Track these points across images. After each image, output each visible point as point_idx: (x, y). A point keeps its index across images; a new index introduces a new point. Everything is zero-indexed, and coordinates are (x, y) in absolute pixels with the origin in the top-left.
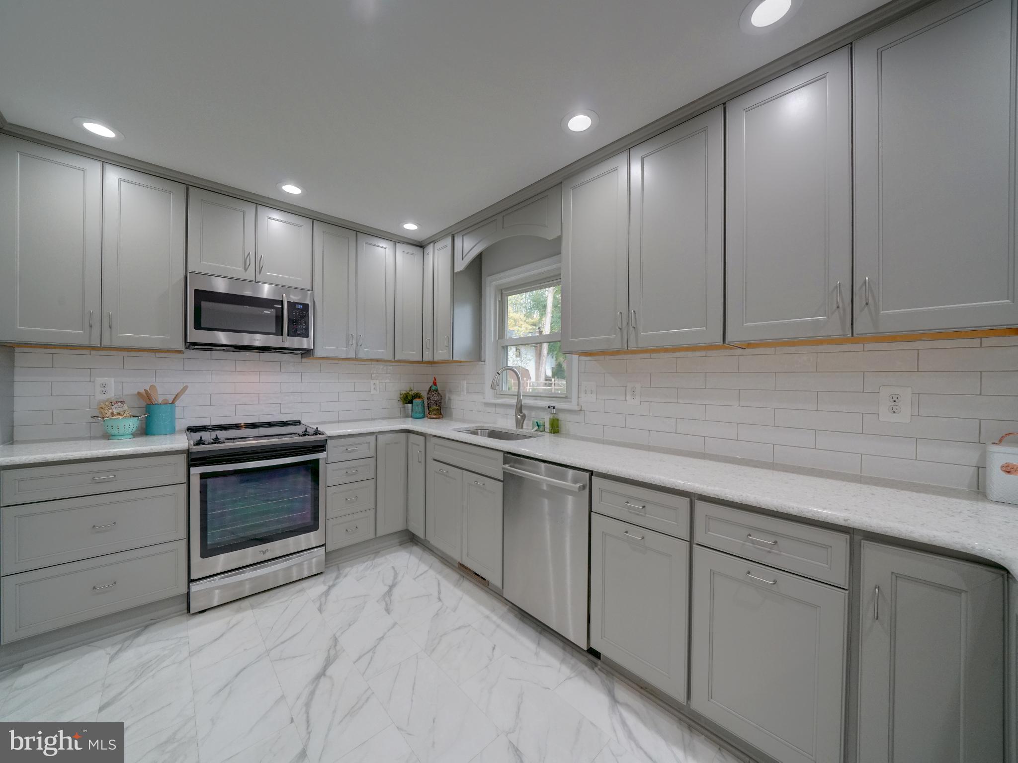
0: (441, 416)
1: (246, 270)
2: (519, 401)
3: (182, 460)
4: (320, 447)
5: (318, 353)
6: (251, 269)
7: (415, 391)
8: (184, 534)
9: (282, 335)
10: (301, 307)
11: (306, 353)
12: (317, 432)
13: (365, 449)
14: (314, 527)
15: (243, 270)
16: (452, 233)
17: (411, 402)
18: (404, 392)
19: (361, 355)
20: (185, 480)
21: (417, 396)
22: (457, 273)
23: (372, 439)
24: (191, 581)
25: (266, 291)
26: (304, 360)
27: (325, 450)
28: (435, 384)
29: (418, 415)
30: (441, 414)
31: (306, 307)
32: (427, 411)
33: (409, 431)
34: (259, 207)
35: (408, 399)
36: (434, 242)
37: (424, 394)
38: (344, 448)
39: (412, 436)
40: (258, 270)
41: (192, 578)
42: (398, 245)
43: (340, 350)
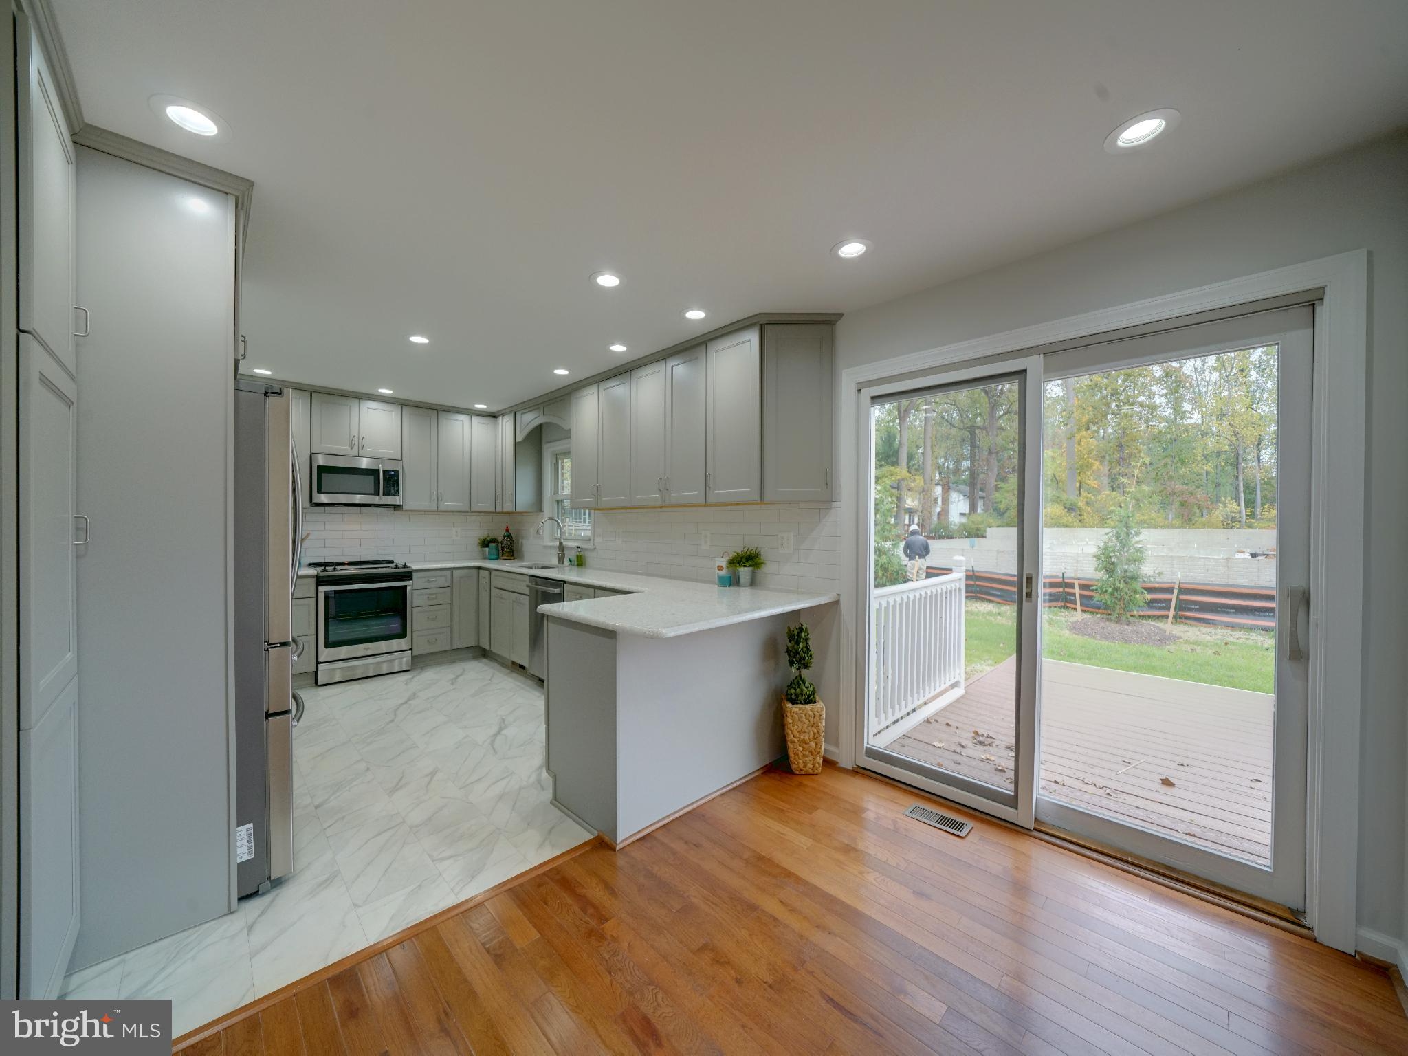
0: (512, 558)
1: (352, 448)
2: (561, 543)
3: (313, 582)
4: (408, 576)
5: (406, 507)
6: (356, 447)
7: (491, 537)
8: (314, 632)
9: (379, 495)
10: (392, 473)
11: (397, 507)
12: (405, 566)
13: (443, 580)
14: (403, 635)
15: (349, 448)
16: (515, 411)
17: (487, 546)
18: (482, 538)
19: (442, 508)
20: (315, 596)
21: (494, 541)
22: (519, 442)
23: (448, 573)
24: (318, 663)
25: (364, 463)
26: (395, 512)
27: (411, 580)
28: (507, 530)
29: (492, 557)
30: (513, 556)
31: (397, 473)
32: (501, 553)
33: (479, 568)
34: (361, 401)
35: (485, 543)
36: (503, 415)
37: (500, 539)
38: (426, 579)
39: (481, 571)
40: (360, 446)
41: (320, 660)
42: (473, 417)
43: (424, 504)
